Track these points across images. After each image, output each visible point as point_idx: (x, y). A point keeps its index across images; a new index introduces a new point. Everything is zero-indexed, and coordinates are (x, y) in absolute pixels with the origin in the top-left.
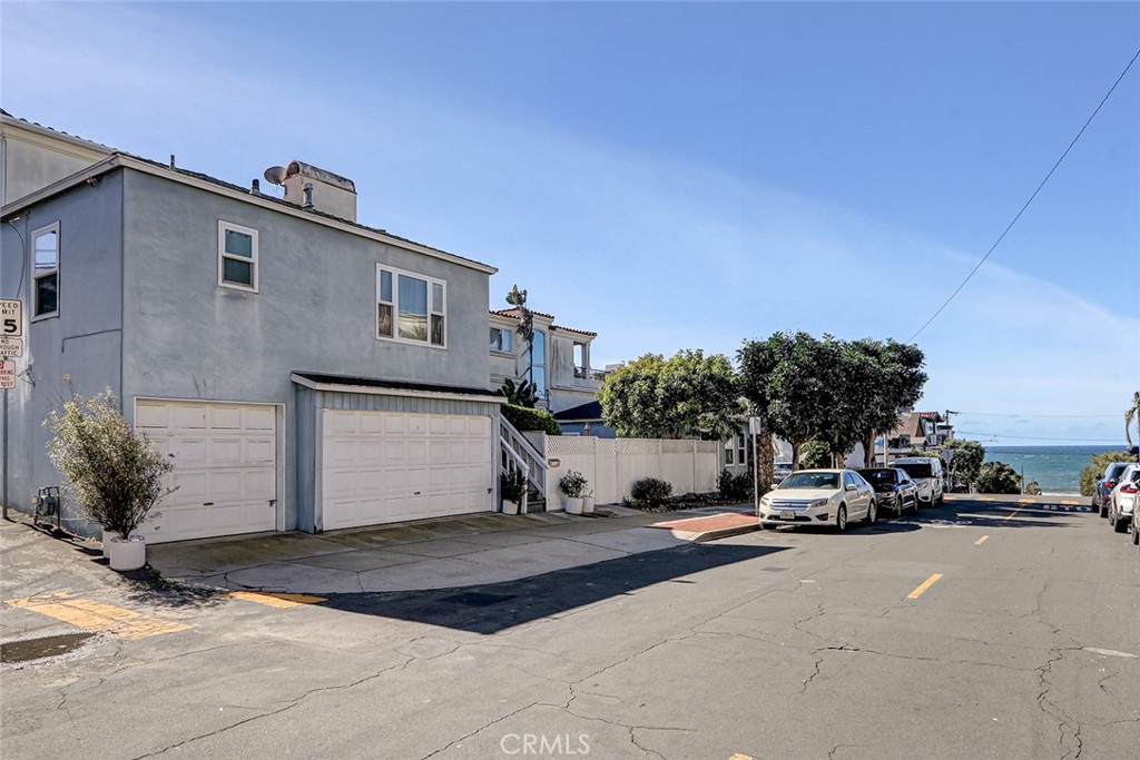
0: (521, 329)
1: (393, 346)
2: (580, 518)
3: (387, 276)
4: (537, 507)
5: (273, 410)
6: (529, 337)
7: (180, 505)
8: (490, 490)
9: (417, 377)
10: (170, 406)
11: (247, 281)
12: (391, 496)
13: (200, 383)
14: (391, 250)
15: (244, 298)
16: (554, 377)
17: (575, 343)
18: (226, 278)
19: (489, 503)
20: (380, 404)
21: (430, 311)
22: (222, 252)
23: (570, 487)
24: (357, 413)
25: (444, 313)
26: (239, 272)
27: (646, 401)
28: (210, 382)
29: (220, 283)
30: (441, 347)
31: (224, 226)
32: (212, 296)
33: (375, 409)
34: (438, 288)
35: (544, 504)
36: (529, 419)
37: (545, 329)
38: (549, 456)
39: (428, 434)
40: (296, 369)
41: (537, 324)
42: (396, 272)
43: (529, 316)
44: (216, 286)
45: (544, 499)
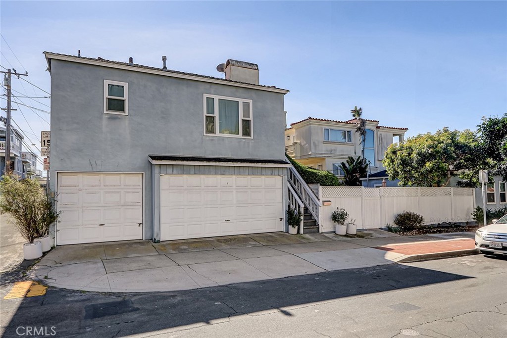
0: (359, 129)
1: (216, 139)
2: (344, 238)
3: (210, 101)
4: (313, 230)
5: (141, 176)
6: (363, 133)
7: (85, 225)
8: (281, 219)
9: (232, 155)
10: (81, 175)
11: (122, 109)
12: (208, 222)
13: (93, 163)
14: (213, 86)
15: (119, 118)
16: (380, 154)
17: (394, 135)
18: (109, 108)
19: (281, 227)
20: (199, 171)
21: (241, 117)
22: (106, 95)
23: (338, 218)
24: (185, 176)
25: (251, 118)
26: (116, 105)
27: (404, 163)
28: (99, 162)
29: (105, 112)
30: (249, 138)
31: (107, 83)
32: (101, 118)
33: (195, 174)
34: (246, 105)
35: (318, 228)
36: (313, 177)
37: (374, 128)
38: (322, 199)
39: (234, 187)
40: (152, 154)
41: (367, 126)
42: (217, 98)
43: (363, 122)
44: (103, 113)
45: (318, 225)
